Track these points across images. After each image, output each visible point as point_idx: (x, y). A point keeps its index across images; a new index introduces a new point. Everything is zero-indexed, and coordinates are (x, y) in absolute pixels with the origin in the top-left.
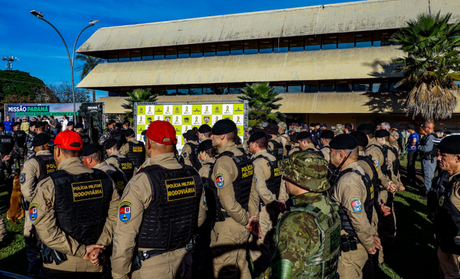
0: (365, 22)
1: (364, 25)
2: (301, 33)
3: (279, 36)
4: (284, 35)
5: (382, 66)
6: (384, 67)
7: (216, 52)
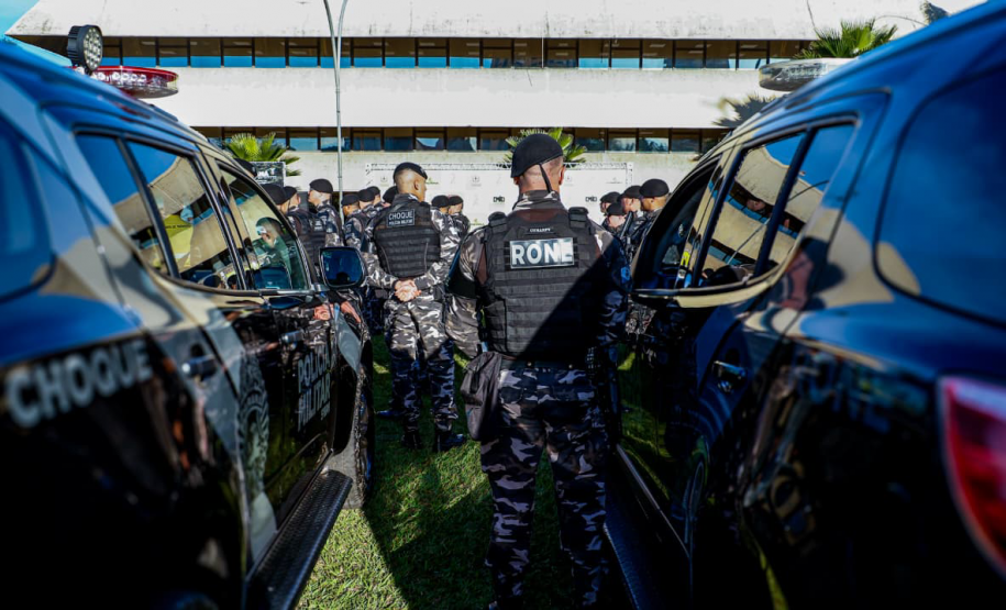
0: (704, 22)
1: (704, 28)
2: (586, 32)
3: (543, 36)
4: (554, 35)
5: (734, 106)
6: (738, 108)
7: (384, 56)
